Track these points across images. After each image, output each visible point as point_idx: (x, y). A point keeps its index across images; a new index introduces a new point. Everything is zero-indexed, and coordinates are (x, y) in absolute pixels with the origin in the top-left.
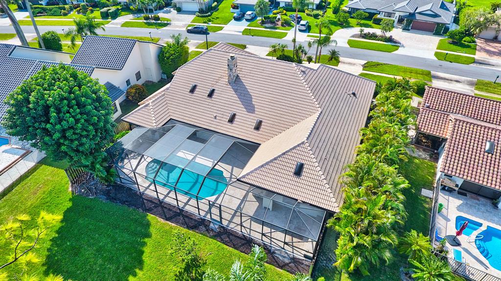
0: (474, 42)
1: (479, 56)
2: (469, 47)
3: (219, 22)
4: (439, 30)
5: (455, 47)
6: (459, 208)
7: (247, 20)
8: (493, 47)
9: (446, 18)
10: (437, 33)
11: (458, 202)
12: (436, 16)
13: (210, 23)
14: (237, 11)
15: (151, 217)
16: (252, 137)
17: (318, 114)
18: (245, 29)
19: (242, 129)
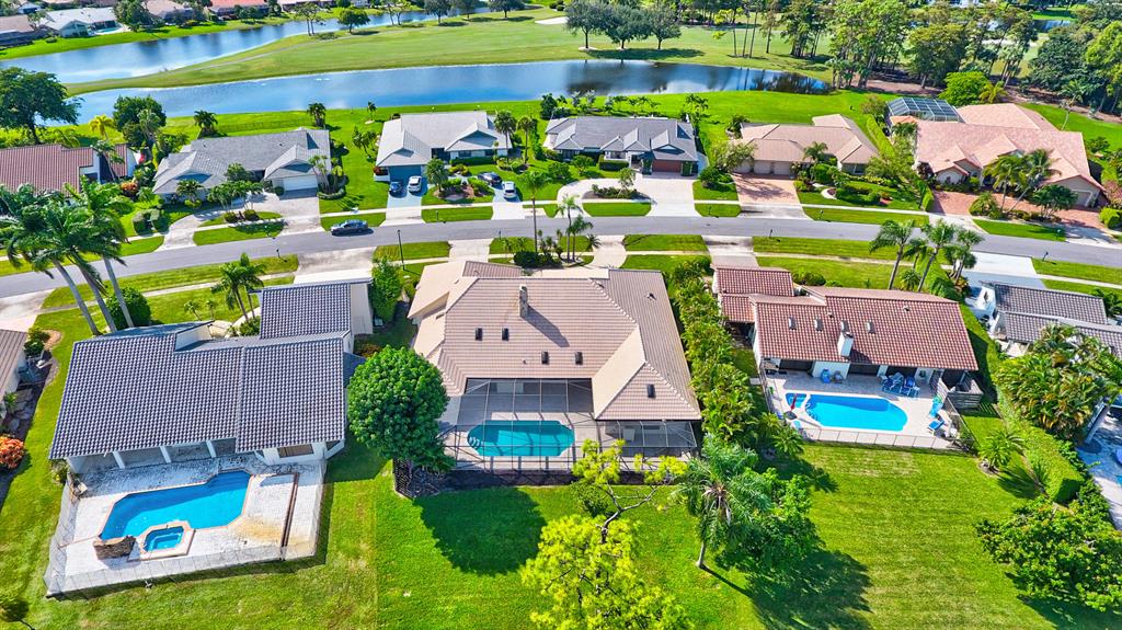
0: (731, 181)
1: (743, 201)
2: (726, 189)
3: (370, 205)
4: (687, 170)
5: (713, 193)
6: (785, 387)
7: (413, 193)
8: (753, 185)
9: (691, 154)
10: (686, 175)
11: (783, 381)
12: (678, 151)
13: (356, 209)
14: (387, 178)
15: (521, 488)
16: (579, 373)
17: (637, 330)
18: (424, 211)
19: (562, 368)
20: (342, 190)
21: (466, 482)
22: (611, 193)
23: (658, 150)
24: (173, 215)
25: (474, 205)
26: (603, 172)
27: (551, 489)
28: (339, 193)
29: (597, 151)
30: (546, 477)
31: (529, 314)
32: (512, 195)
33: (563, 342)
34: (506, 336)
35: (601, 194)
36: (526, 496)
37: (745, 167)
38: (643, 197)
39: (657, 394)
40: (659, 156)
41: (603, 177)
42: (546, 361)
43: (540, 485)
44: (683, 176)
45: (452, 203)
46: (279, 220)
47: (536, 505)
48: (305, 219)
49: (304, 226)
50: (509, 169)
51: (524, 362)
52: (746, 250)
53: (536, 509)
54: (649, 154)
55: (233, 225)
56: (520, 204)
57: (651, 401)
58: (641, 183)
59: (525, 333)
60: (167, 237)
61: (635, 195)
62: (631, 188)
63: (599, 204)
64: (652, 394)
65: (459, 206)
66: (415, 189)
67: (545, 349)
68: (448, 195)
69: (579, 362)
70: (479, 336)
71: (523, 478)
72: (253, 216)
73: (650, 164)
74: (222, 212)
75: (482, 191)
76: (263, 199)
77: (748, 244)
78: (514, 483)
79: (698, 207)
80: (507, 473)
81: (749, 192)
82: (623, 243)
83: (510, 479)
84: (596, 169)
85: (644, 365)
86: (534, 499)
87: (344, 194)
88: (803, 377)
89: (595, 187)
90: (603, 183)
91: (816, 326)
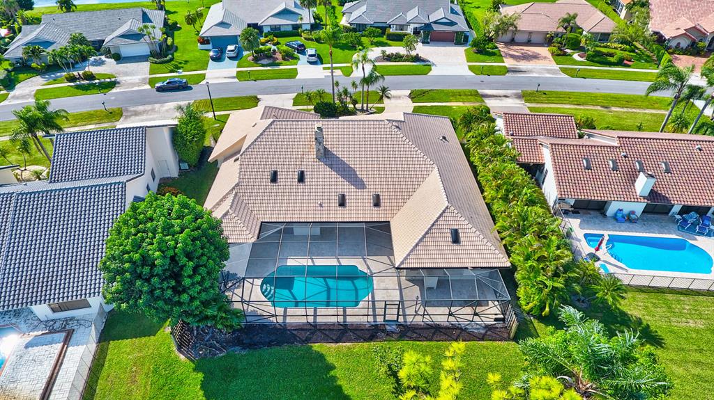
0: (497, 48)
1: (509, 63)
2: (494, 54)
3: (193, 67)
4: (459, 39)
5: (482, 57)
6: (581, 226)
7: (230, 58)
8: (515, 51)
9: (462, 27)
10: (458, 43)
11: (578, 221)
12: (452, 24)
13: (181, 71)
14: (209, 46)
15: (317, 347)
16: (376, 215)
17: (436, 171)
18: (238, 72)
19: (360, 211)
20: (170, 56)
21: (257, 339)
22: (397, 57)
23: (435, 22)
24: (21, 76)
25: (281, 67)
26: (389, 42)
27: (349, 348)
28: (168, 58)
29: (384, 25)
30: (343, 332)
31: (326, 156)
32: (314, 59)
33: (359, 184)
34: (301, 178)
35: (389, 58)
36: (321, 357)
37: (508, 37)
38: (424, 61)
39: (462, 239)
40: (436, 27)
41: (390, 46)
42: (342, 203)
43: (337, 342)
44: (455, 44)
45: (263, 66)
46: (113, 79)
47: (332, 368)
48: (136, 79)
49: (133, 84)
50: (312, 40)
51: (321, 205)
52: (518, 101)
53: (332, 373)
54: (428, 26)
55: (72, 84)
56: (321, 66)
57: (455, 247)
58: (421, 50)
59: (322, 176)
60: (12, 93)
61: (417, 59)
62: (414, 53)
63: (388, 66)
64: (456, 239)
65: (269, 68)
66: (232, 54)
67: (342, 191)
68: (260, 60)
69: (377, 203)
70: (274, 178)
71: (318, 333)
72: (91, 77)
73: (428, 34)
74: (64, 74)
75: (288, 57)
76: (101, 63)
77: (519, 97)
78: (308, 340)
79: (471, 68)
80: (300, 328)
81: (512, 56)
82: (410, 96)
83: (303, 335)
84: (384, 39)
85: (447, 208)
86: (331, 360)
87: (172, 59)
88: (596, 217)
89: (384, 52)
90: (390, 50)
91: (611, 166)
